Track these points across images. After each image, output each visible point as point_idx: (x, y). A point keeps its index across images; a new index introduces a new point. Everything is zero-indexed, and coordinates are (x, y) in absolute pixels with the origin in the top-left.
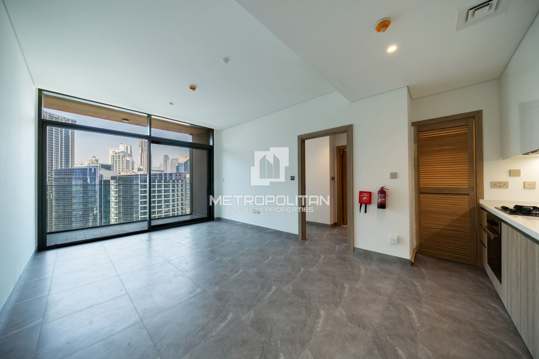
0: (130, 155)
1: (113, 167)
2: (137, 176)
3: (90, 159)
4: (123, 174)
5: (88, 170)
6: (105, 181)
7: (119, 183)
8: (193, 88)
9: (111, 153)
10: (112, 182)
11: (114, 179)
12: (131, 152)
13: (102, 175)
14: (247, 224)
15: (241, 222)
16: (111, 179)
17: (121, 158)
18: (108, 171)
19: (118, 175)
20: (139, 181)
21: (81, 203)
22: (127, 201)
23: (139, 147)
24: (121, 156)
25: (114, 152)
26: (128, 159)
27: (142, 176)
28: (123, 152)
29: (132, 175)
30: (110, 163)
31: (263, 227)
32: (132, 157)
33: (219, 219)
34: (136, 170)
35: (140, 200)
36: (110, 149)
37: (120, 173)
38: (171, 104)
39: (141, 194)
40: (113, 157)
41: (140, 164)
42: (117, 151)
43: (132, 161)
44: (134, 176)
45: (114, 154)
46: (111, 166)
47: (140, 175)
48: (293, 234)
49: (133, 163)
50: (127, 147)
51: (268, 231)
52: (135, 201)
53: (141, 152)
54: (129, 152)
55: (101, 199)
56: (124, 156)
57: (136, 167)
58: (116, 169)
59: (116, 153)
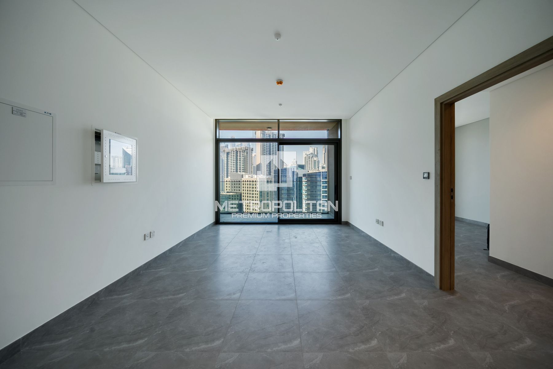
0: (317, 156)
1: (306, 166)
2: (320, 174)
3: (292, 161)
4: (310, 172)
5: (290, 169)
6: (299, 178)
7: (308, 179)
8: (280, 82)
9: (304, 156)
10: (304, 179)
11: (305, 176)
12: (317, 153)
13: (297, 173)
14: (370, 237)
15: (365, 233)
16: (303, 176)
17: (310, 158)
18: (302, 170)
19: (307, 173)
20: (322, 177)
21: (286, 194)
22: (313, 195)
23: (323, 148)
24: (310, 157)
25: (306, 154)
26: (315, 159)
27: (324, 174)
28: (312, 153)
29: (317, 173)
30: (303, 163)
31: (387, 247)
32: (318, 157)
33: (347, 224)
34: (320, 168)
35: (322, 195)
36: (303, 152)
37: (308, 171)
38: (280, 105)
39: (323, 189)
40: (306, 158)
41: (324, 163)
42: (308, 153)
43: (318, 160)
44: (317, 174)
45: (306, 156)
46: (304, 166)
47: (323, 172)
48: (427, 273)
49: (318, 162)
50: (314, 149)
51: (392, 255)
52: (318, 195)
53: (324, 152)
54: (316, 154)
55: (297, 192)
56: (312, 156)
57: (320, 165)
58: (307, 168)
59: (307, 155)
